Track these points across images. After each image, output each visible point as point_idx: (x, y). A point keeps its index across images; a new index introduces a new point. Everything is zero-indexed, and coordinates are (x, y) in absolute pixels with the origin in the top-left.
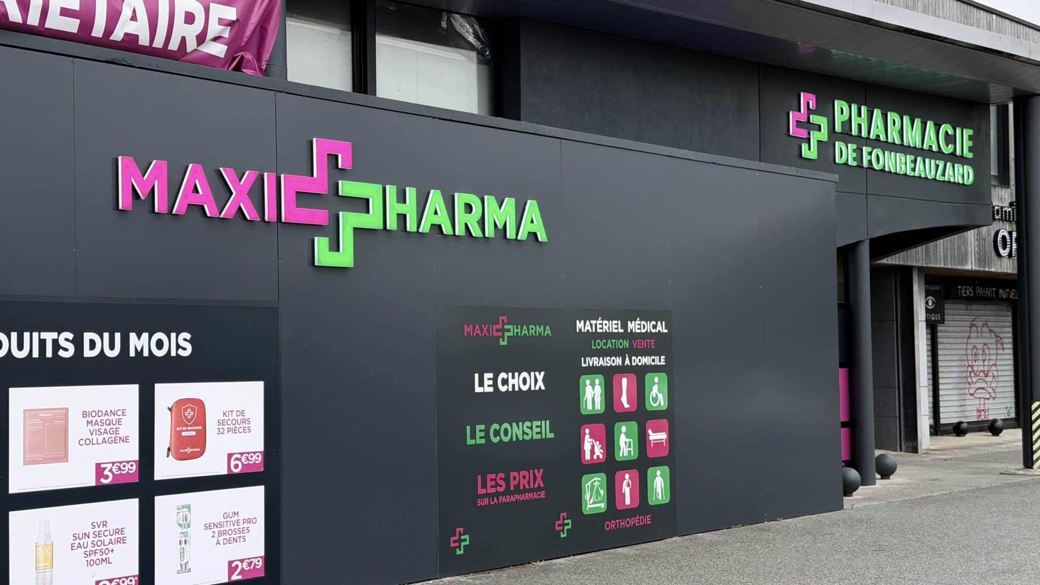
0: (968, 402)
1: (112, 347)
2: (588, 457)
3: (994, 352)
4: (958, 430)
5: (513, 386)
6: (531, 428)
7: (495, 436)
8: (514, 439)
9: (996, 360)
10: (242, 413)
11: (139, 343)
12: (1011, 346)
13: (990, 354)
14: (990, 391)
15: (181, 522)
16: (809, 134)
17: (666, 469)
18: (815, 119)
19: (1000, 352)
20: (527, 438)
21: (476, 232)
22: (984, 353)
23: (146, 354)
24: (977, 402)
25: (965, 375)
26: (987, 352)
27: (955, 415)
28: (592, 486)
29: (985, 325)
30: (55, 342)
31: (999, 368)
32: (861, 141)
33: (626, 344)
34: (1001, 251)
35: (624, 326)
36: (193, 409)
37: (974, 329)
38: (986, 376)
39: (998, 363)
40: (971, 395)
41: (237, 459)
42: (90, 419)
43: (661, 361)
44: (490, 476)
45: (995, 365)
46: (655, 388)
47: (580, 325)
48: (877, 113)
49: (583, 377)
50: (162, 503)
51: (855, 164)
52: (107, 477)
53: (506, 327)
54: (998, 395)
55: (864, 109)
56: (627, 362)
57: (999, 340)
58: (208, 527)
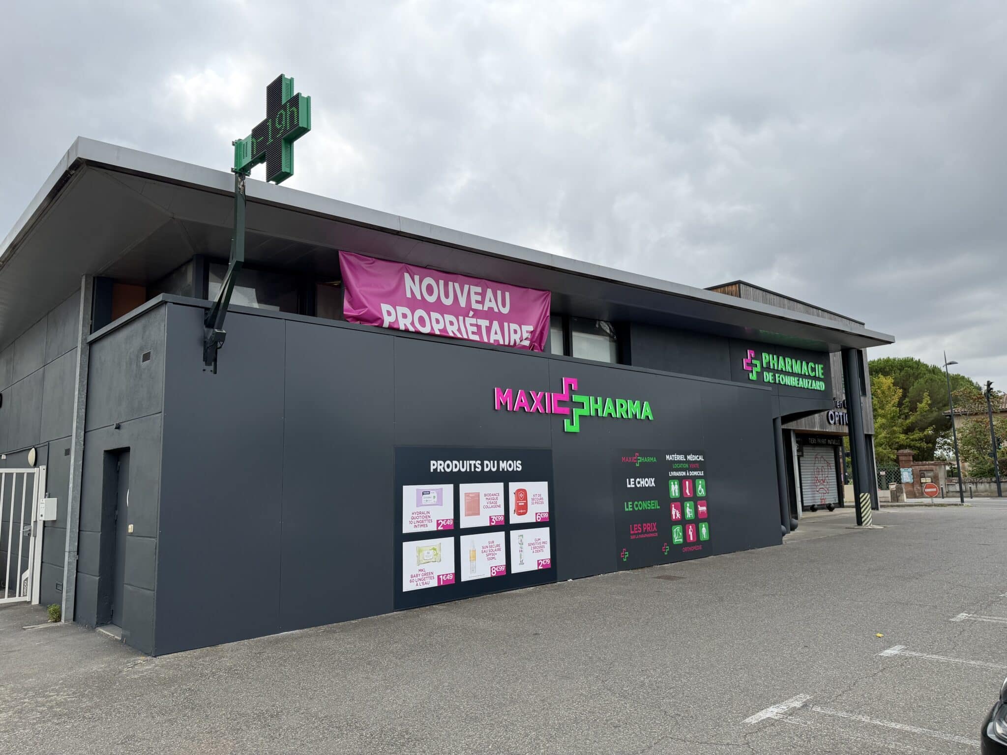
0: (816, 495)
1: (494, 467)
2: (674, 518)
3: (826, 470)
4: (813, 509)
5: (642, 484)
6: (650, 504)
7: (636, 507)
8: (644, 509)
9: (828, 474)
10: (540, 495)
11: (504, 465)
12: (834, 467)
13: (825, 472)
14: (826, 489)
15: (520, 543)
16: (752, 368)
17: (707, 524)
18: (754, 362)
19: (830, 470)
20: (649, 508)
21: (625, 416)
22: (822, 471)
23: (505, 470)
24: (820, 495)
25: (814, 482)
26: (823, 470)
27: (810, 501)
28: (677, 531)
29: (822, 457)
30: (475, 464)
31: (830, 478)
32: (775, 371)
33: (687, 466)
34: (831, 421)
35: (686, 458)
36: (523, 494)
37: (817, 459)
38: (824, 482)
39: (829, 476)
40: (818, 491)
41: (539, 515)
42: (487, 497)
43: (701, 474)
44: (635, 525)
45: (827, 477)
46: (700, 486)
47: (667, 457)
48: (781, 358)
49: (670, 481)
50: (513, 533)
51: (773, 382)
52: (493, 522)
53: (638, 458)
54: (830, 492)
55: (775, 356)
56: (688, 474)
57: (829, 464)
58: (529, 545)
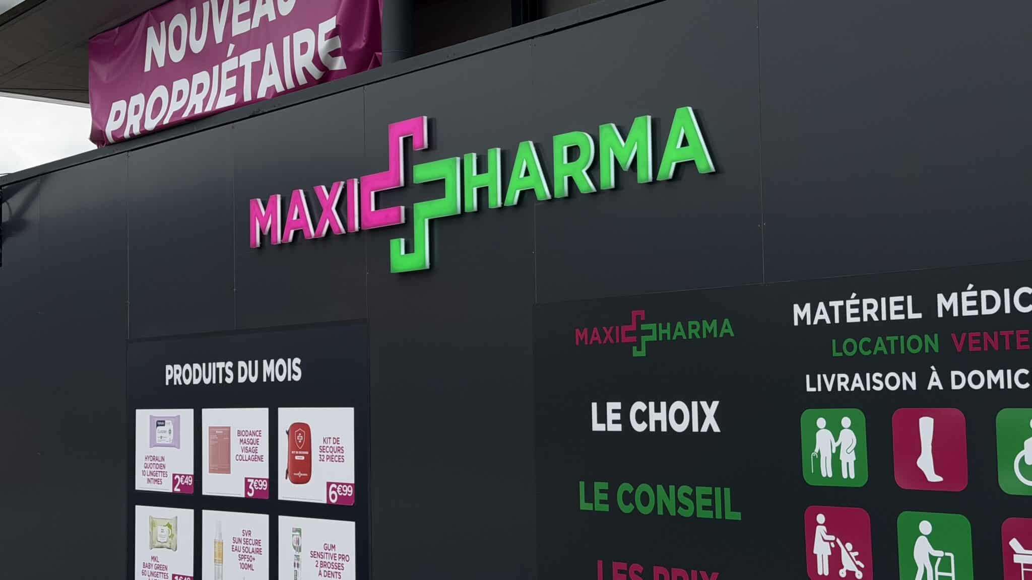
1: (253, 374)
2: (823, 570)
5: (658, 423)
6: (693, 497)
7: (626, 503)
11: (269, 369)
15: (295, 545)
20: (687, 514)
21: (585, 185)
23: (273, 379)
30: (224, 369)
33: (932, 343)
35: (926, 304)
36: (302, 435)
41: (334, 489)
42: (241, 437)
44: (618, 566)
47: (800, 312)
52: (251, 491)
53: (644, 327)
56: (935, 381)
58: (314, 554)
